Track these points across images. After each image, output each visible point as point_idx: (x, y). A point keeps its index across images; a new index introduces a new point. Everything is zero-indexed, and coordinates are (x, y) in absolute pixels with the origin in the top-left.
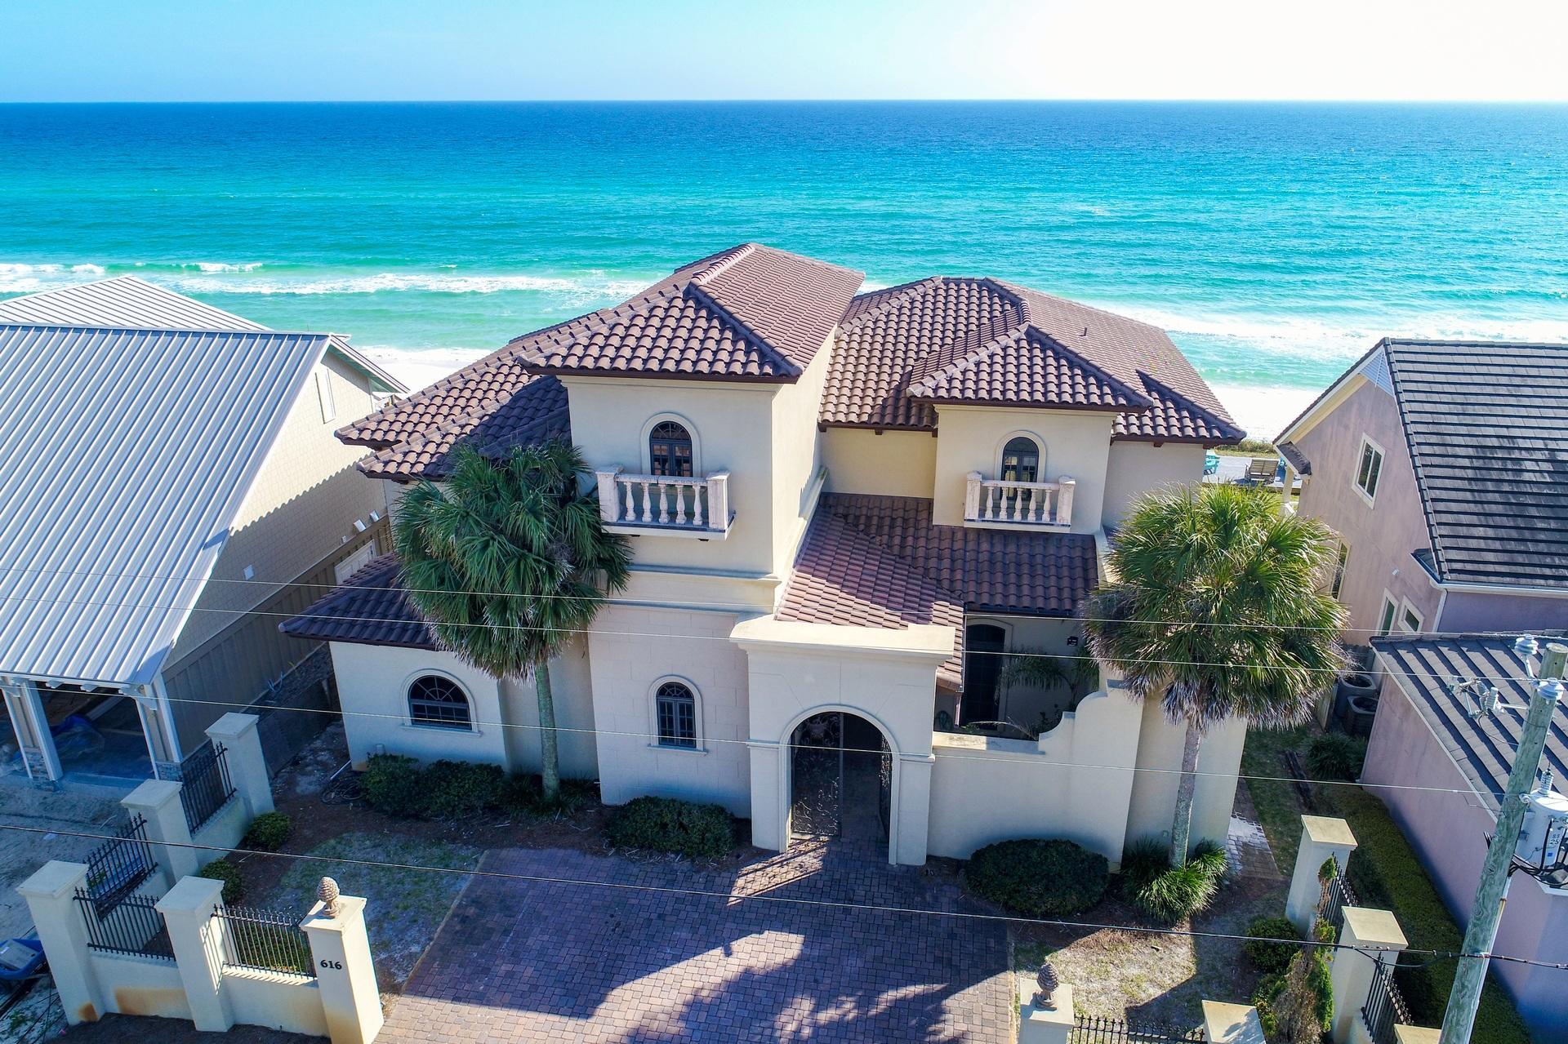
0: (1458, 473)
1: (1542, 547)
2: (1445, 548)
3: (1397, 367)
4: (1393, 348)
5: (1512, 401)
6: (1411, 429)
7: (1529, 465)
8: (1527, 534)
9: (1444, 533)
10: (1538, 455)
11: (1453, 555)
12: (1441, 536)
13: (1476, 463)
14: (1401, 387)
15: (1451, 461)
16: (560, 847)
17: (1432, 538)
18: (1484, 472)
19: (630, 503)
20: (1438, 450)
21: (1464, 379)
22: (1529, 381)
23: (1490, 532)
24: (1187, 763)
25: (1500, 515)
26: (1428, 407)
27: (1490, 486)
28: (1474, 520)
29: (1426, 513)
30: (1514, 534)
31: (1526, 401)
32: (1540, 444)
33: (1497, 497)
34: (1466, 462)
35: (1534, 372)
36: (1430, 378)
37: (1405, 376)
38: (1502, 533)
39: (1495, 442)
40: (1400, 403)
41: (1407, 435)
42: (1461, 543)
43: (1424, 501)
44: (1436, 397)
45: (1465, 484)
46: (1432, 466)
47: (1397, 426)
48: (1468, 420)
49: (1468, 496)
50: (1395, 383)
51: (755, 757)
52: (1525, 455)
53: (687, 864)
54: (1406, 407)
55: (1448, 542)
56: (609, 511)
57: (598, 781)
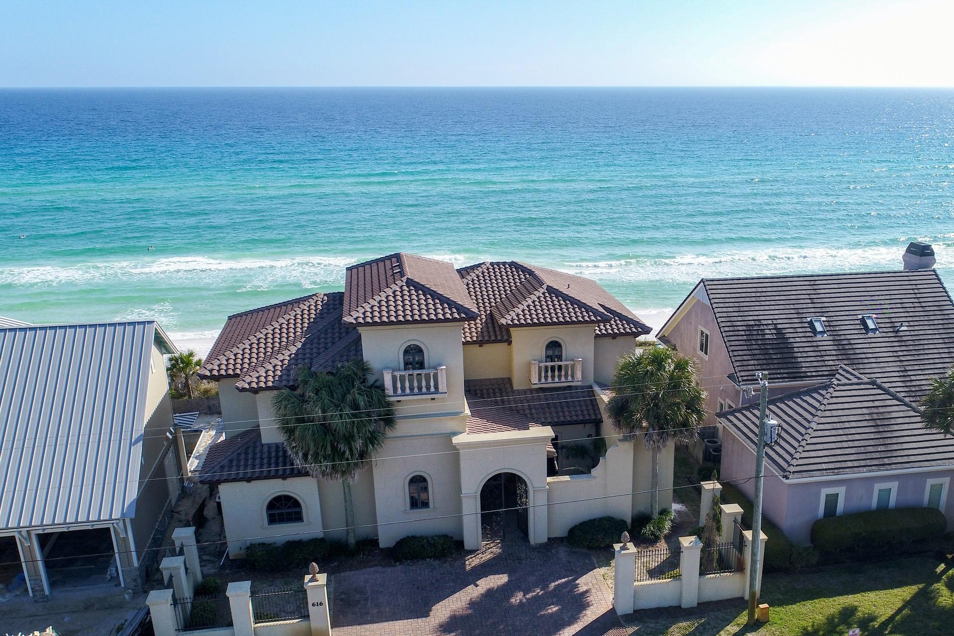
0: (740, 338)
1: (776, 366)
2: (739, 371)
3: (710, 292)
4: (706, 283)
5: (758, 303)
6: (719, 320)
7: (767, 332)
8: (770, 361)
9: (738, 365)
10: (770, 327)
11: (743, 374)
12: (737, 366)
13: (747, 333)
14: (713, 301)
15: (737, 333)
17: (734, 367)
18: (750, 336)
19: (399, 385)
20: (731, 329)
21: (738, 295)
22: (764, 294)
23: (756, 362)
24: (654, 469)
25: (759, 354)
26: (725, 310)
27: (753, 342)
28: (749, 357)
29: (730, 357)
30: (765, 362)
31: (763, 303)
32: (770, 322)
33: (756, 347)
34: (743, 333)
35: (764, 289)
36: (723, 296)
37: (714, 296)
38: (760, 362)
39: (752, 323)
40: (713, 309)
41: (718, 323)
42: (745, 368)
43: (729, 352)
44: (727, 305)
45: (743, 343)
46: (730, 336)
47: (713, 319)
48: (741, 314)
49: (745, 347)
50: (710, 299)
52: (765, 327)
53: (437, 562)
54: (716, 310)
55: (740, 369)
56: (389, 390)
57: (378, 536)
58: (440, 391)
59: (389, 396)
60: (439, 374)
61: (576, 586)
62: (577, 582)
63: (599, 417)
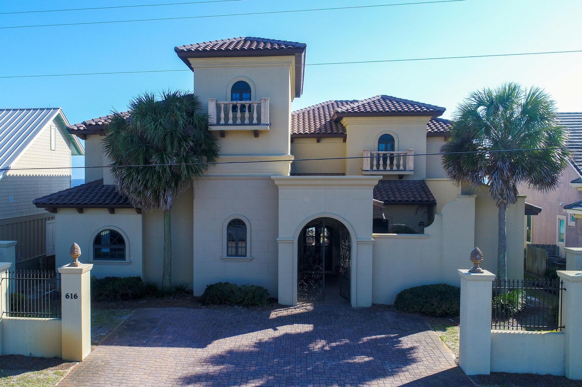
16: (175, 307)
19: (222, 115)
24: (501, 230)
51: (281, 247)
56: (213, 119)
57: (193, 285)
58: (262, 122)
59: (212, 125)
60: (262, 105)
61: (399, 342)
62: (400, 339)
63: (432, 199)
